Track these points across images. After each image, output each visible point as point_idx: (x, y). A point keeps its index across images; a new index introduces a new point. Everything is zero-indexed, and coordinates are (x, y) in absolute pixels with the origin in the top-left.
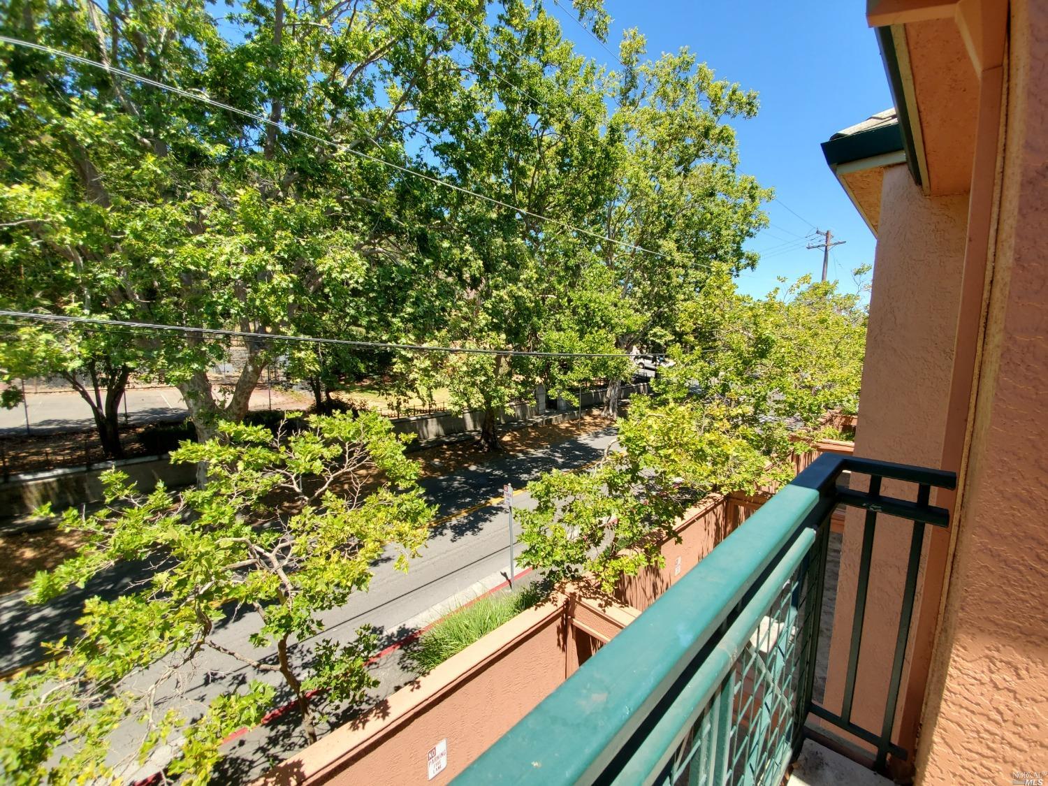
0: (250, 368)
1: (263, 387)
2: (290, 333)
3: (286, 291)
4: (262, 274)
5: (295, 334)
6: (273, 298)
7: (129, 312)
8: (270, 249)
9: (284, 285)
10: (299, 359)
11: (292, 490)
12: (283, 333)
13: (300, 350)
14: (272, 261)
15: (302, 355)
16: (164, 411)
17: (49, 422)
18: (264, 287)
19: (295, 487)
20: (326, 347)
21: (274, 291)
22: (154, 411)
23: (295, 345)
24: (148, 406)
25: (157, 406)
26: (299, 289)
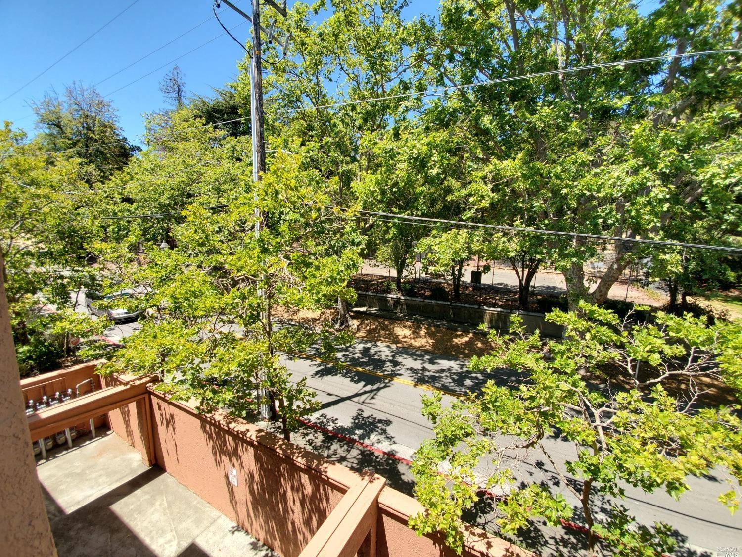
0: (615, 266)
1: (623, 282)
2: (657, 238)
3: (662, 201)
4: (643, 189)
5: (662, 239)
6: (648, 208)
7: (546, 225)
8: (653, 166)
9: (661, 196)
10: (662, 261)
11: (626, 370)
12: (652, 238)
13: (665, 253)
14: (653, 177)
15: (667, 257)
16: (554, 288)
17: (500, 284)
18: (640, 200)
19: (629, 368)
20: (692, 253)
21: (649, 203)
22: (549, 287)
23: (661, 248)
24: (546, 284)
25: (551, 285)
26: (675, 199)
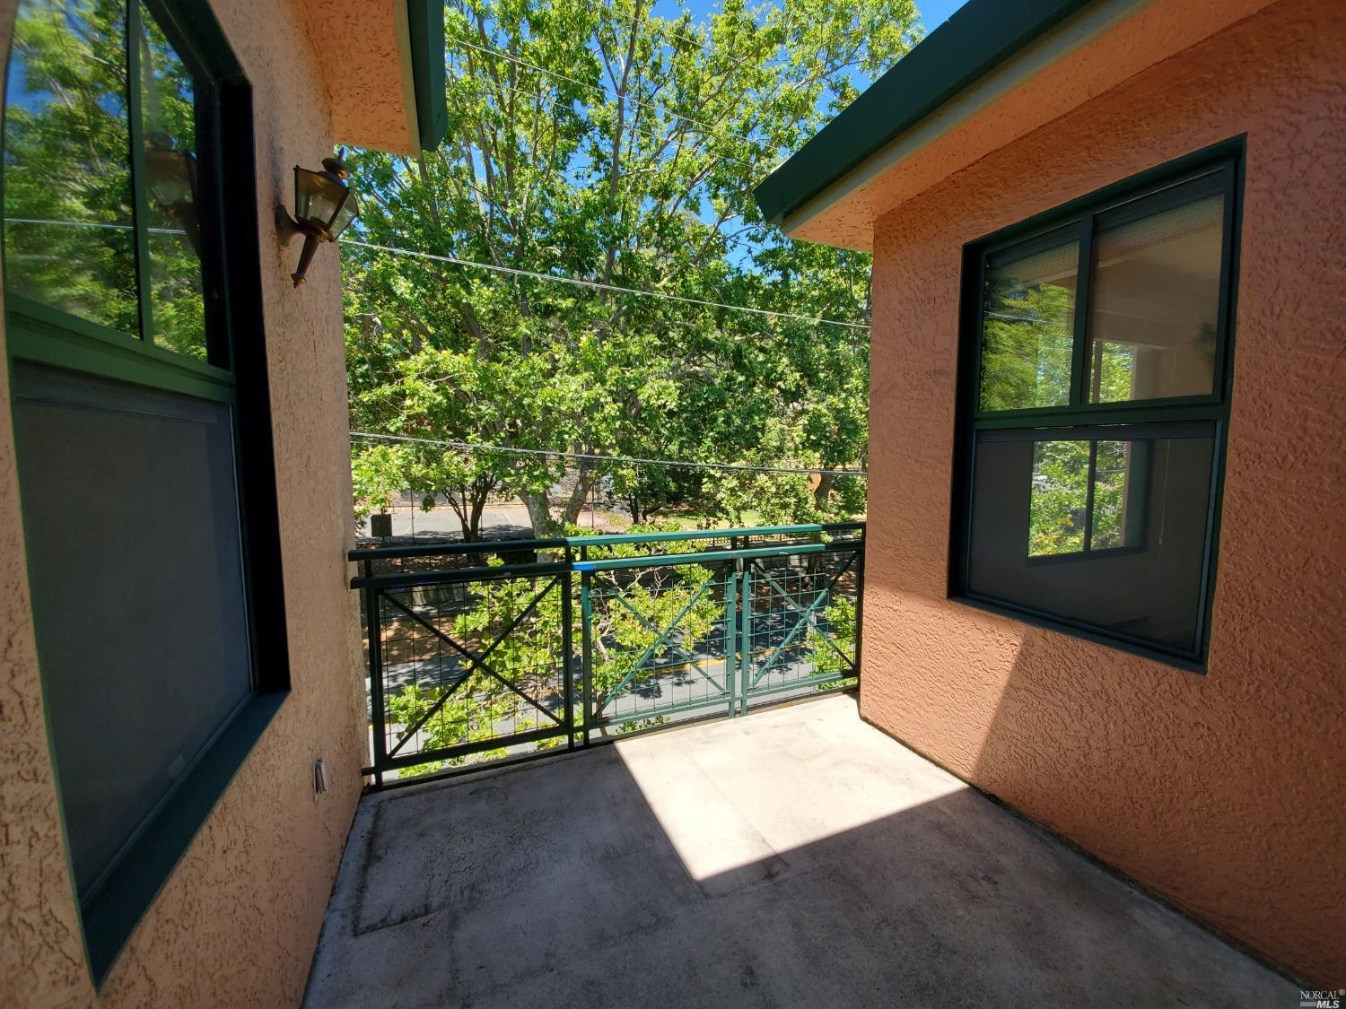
0: (580, 488)
1: (589, 509)
2: (614, 453)
3: (614, 419)
4: (596, 405)
5: (619, 455)
6: (604, 425)
8: (603, 382)
9: (613, 413)
10: (622, 476)
11: (611, 582)
12: (609, 455)
13: (623, 469)
14: (605, 393)
15: (624, 472)
16: (508, 528)
17: (425, 533)
18: (598, 416)
19: (613, 580)
20: (644, 467)
21: (605, 419)
22: (500, 528)
23: (619, 464)
24: (496, 524)
25: (503, 523)
26: (624, 415)
